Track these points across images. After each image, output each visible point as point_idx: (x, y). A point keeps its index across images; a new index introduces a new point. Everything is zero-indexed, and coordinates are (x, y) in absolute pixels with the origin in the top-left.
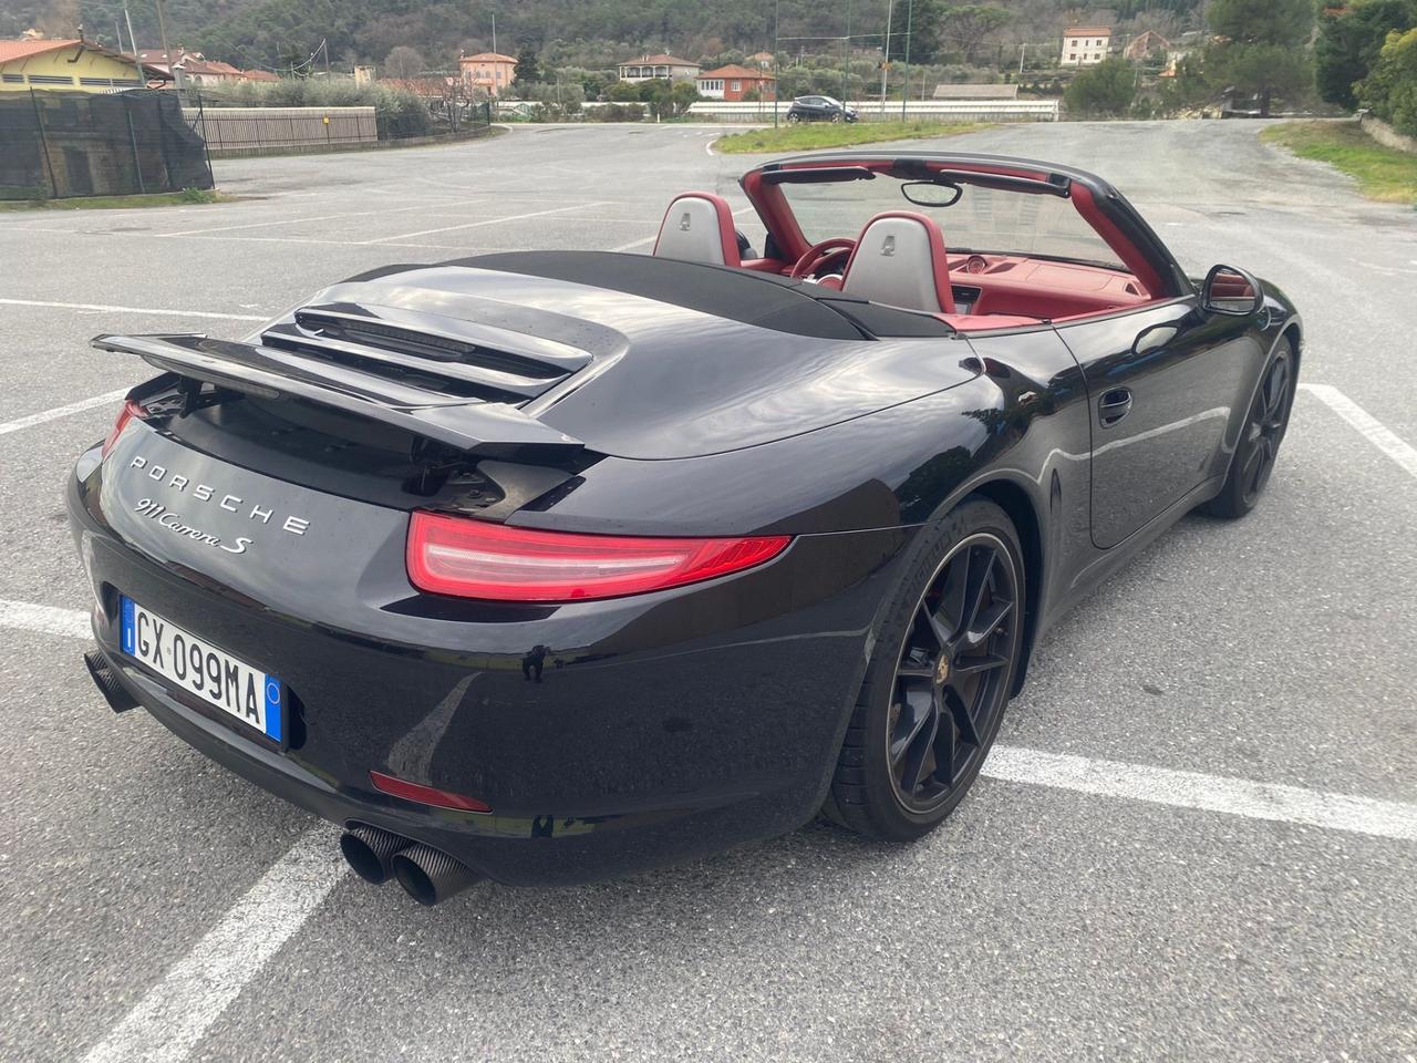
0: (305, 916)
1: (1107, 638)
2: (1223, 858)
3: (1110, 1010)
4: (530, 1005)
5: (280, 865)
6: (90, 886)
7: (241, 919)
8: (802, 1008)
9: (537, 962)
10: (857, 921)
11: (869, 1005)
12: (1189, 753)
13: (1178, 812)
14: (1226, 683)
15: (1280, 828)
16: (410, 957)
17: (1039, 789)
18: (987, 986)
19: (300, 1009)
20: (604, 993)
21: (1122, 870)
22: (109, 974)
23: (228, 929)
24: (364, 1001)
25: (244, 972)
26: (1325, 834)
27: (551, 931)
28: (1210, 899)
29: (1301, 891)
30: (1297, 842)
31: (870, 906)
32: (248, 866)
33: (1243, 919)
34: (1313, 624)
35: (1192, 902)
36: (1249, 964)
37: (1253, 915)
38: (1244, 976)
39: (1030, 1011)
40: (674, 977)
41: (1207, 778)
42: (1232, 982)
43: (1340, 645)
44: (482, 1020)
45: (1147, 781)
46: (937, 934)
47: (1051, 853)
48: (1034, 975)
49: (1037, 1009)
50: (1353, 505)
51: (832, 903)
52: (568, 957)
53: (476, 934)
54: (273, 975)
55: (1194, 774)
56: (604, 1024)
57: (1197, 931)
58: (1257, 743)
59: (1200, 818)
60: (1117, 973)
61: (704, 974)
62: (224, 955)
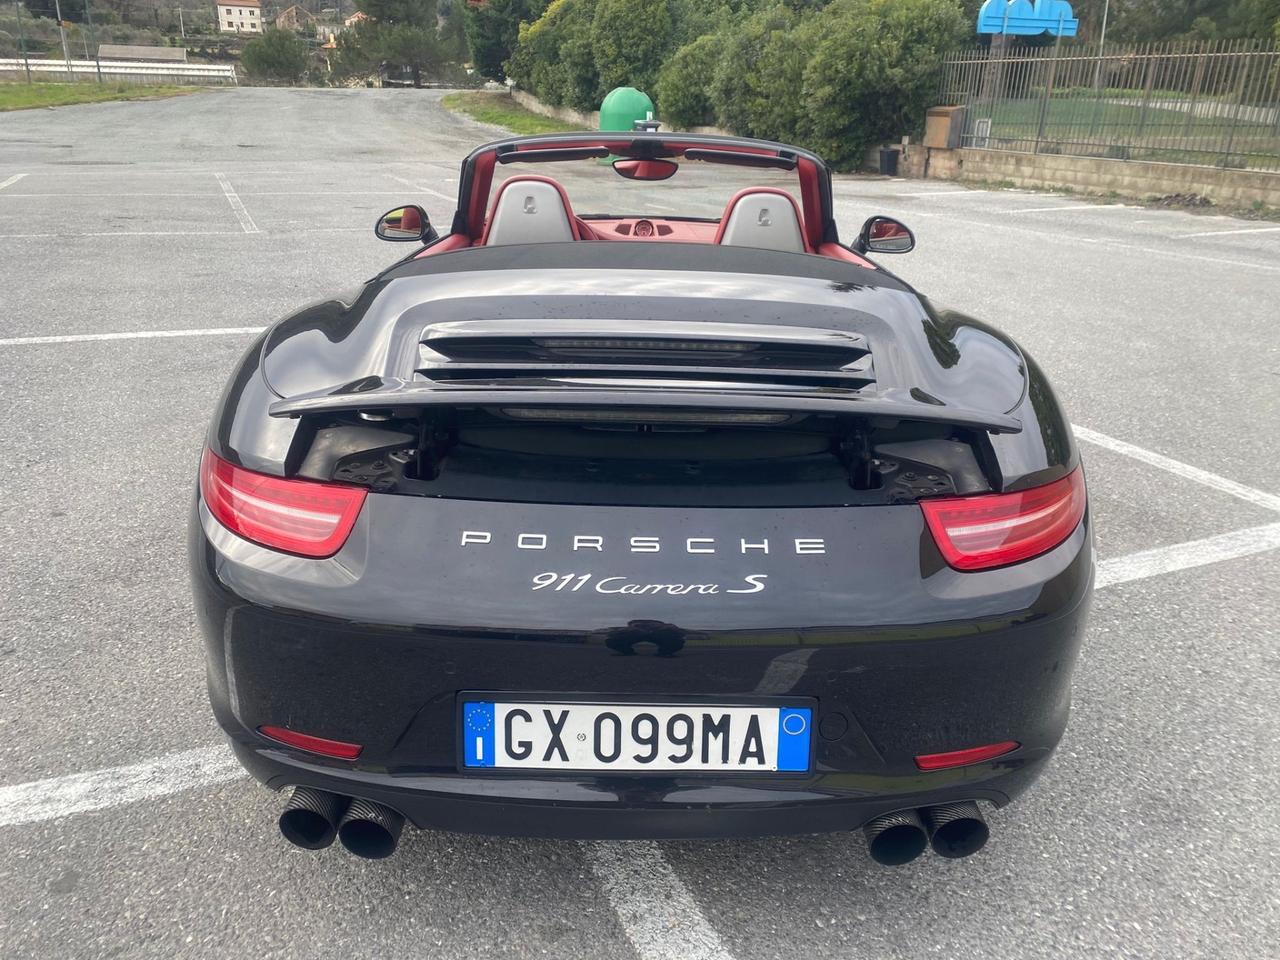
3: (1206, 729)
5: (631, 927)
9: (928, 880)
18: (1147, 747)
28: (1146, 645)
29: (1168, 622)
33: (1173, 649)
35: (1143, 650)
37: (1172, 645)
38: (1217, 679)
39: (1184, 750)
40: (1015, 838)
42: (1219, 685)
48: (1153, 728)
49: (1184, 747)
57: (1168, 665)
60: (1178, 707)
61: (1026, 825)
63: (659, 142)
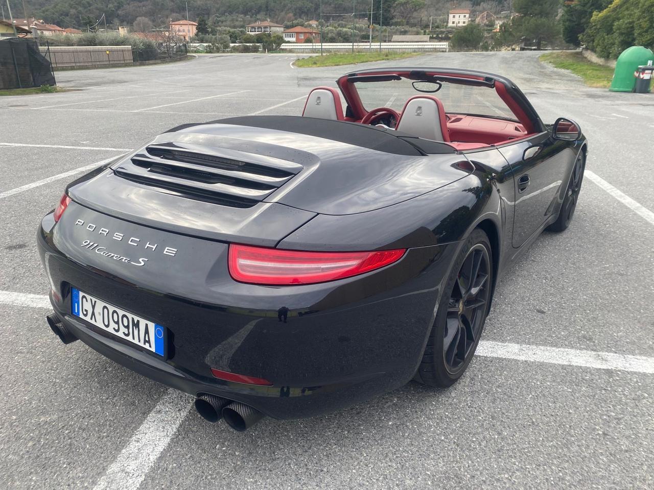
0: (169, 438)
1: (516, 289)
2: (587, 387)
3: (552, 460)
4: (286, 475)
5: (152, 414)
6: (60, 430)
7: (138, 441)
8: (414, 469)
9: (286, 454)
10: (430, 426)
11: (444, 465)
12: (562, 340)
13: (563, 367)
14: (572, 307)
15: (609, 372)
16: (224, 455)
17: (501, 360)
18: (495, 453)
19: (176, 484)
20: (320, 467)
21: (544, 395)
22: (78, 472)
23: (133, 447)
24: (206, 478)
25: (145, 467)
26: (629, 374)
27: (289, 439)
28: (585, 406)
29: (624, 401)
30: (618, 378)
31: (435, 418)
32: (137, 415)
33: (602, 415)
34: (603, 278)
35: (578, 408)
36: (609, 435)
37: (605, 413)
38: (607, 441)
39: (517, 463)
40: (351, 457)
41: (573, 351)
42: (603, 444)
43: (617, 288)
44: (264, 483)
45: (547, 353)
46: (468, 430)
47: (511, 389)
48: (515, 446)
49: (519, 462)
50: (610, 224)
51: (417, 418)
52: (300, 451)
53: (253, 442)
54: (159, 468)
55: (566, 350)
56: (323, 482)
57: (583, 421)
58: (591, 334)
59: (573, 369)
60: (552, 443)
61: (365, 455)
62: (133, 460)
63: (423, 72)
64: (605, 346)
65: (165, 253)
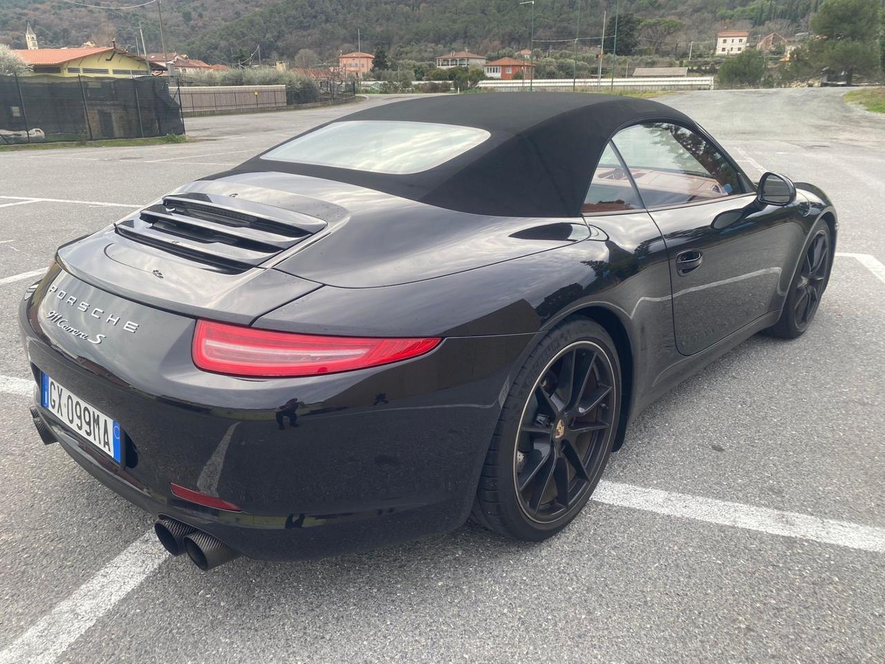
0: (145, 576)
1: (692, 414)
2: (747, 560)
3: (653, 658)
4: (274, 638)
5: (138, 543)
6: (18, 552)
7: (105, 576)
8: (448, 648)
9: (284, 611)
10: (494, 592)
11: (492, 648)
12: (736, 490)
13: (722, 528)
14: (768, 445)
15: (790, 542)
16: (205, 605)
17: (631, 511)
18: (573, 638)
19: (130, 635)
20: (322, 633)
21: (677, 566)
22: (18, 607)
23: (96, 583)
24: (170, 632)
25: (100, 610)
26: (820, 546)
27: (297, 588)
28: (734, 587)
29: (797, 584)
30: (800, 551)
31: (505, 583)
32: (117, 543)
33: (753, 601)
34: (833, 408)
35: (721, 588)
36: (753, 631)
37: (762, 599)
38: (748, 639)
39: (599, 657)
40: (369, 624)
41: (745, 507)
42: (740, 643)
43: (850, 422)
44: (242, 646)
45: (704, 508)
46: (546, 603)
47: (631, 553)
48: (606, 632)
49: (603, 656)
50: (873, 331)
51: (481, 580)
52: (304, 608)
53: (249, 592)
54: (117, 613)
55: (736, 504)
56: (318, 652)
57: (721, 608)
58: (783, 484)
59: (737, 533)
60: (662, 634)
61: (388, 623)
62: (90, 599)
64: (798, 504)
65: (125, 328)
